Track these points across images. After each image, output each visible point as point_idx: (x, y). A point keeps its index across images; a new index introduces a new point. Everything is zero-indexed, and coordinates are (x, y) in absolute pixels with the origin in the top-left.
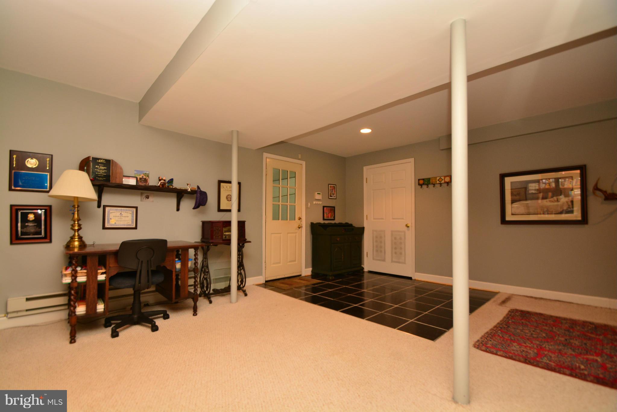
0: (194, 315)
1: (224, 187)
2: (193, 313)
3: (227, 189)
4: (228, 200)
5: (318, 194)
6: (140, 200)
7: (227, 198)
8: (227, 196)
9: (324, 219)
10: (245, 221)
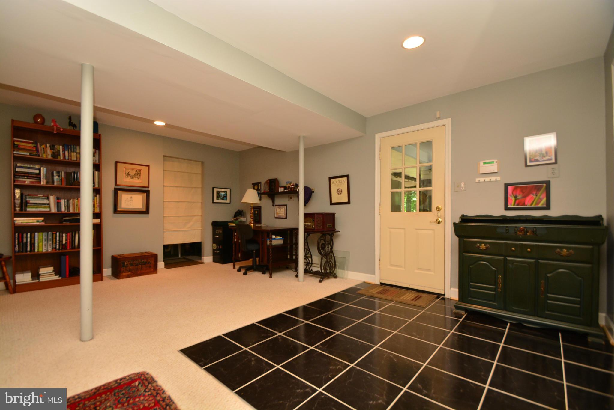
0: (270, 277)
1: (334, 183)
2: (269, 276)
3: (336, 183)
4: (338, 194)
5: (485, 163)
6: (288, 200)
7: (337, 192)
8: (337, 190)
9: (507, 209)
10: (335, 213)
